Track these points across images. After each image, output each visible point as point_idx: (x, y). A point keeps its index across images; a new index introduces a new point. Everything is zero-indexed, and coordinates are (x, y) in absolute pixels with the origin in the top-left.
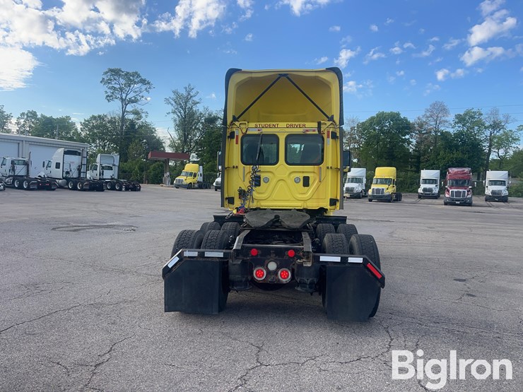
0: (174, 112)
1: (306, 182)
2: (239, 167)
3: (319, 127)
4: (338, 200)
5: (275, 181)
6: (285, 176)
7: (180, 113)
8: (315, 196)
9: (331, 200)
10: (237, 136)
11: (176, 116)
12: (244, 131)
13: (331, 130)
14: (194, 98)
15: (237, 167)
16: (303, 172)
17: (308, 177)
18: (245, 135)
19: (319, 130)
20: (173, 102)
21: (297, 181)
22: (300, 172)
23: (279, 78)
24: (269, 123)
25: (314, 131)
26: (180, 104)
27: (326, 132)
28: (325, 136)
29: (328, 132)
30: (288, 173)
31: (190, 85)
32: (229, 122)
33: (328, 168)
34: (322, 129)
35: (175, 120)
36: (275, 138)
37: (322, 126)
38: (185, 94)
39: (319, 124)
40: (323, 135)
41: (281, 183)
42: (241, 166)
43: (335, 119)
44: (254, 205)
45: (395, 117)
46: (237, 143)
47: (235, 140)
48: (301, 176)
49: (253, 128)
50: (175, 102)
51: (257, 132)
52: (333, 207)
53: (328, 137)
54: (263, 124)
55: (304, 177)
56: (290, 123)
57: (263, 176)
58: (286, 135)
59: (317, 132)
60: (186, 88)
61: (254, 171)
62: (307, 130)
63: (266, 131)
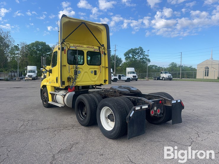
1: (95, 73)
2: (67, 66)
3: (99, 49)
4: (107, 80)
5: (83, 73)
6: (87, 70)
8: (99, 79)
9: (104, 80)
10: (65, 50)
12: (68, 47)
15: (65, 66)
16: (94, 69)
17: (96, 71)
18: (69, 50)
19: (99, 51)
21: (92, 72)
23: (82, 24)
24: (79, 45)
25: (98, 50)
27: (102, 51)
30: (89, 69)
33: (103, 67)
36: (81, 53)
37: (101, 49)
41: (86, 73)
42: (68, 65)
43: (104, 46)
45: (43, 44)
46: (65, 53)
47: (64, 51)
48: (93, 70)
49: (73, 46)
51: (74, 49)
52: (105, 83)
53: (102, 54)
54: (77, 45)
55: (95, 71)
56: (88, 46)
58: (86, 52)
59: (98, 51)
61: (76, 68)
62: (95, 50)
63: (79, 48)
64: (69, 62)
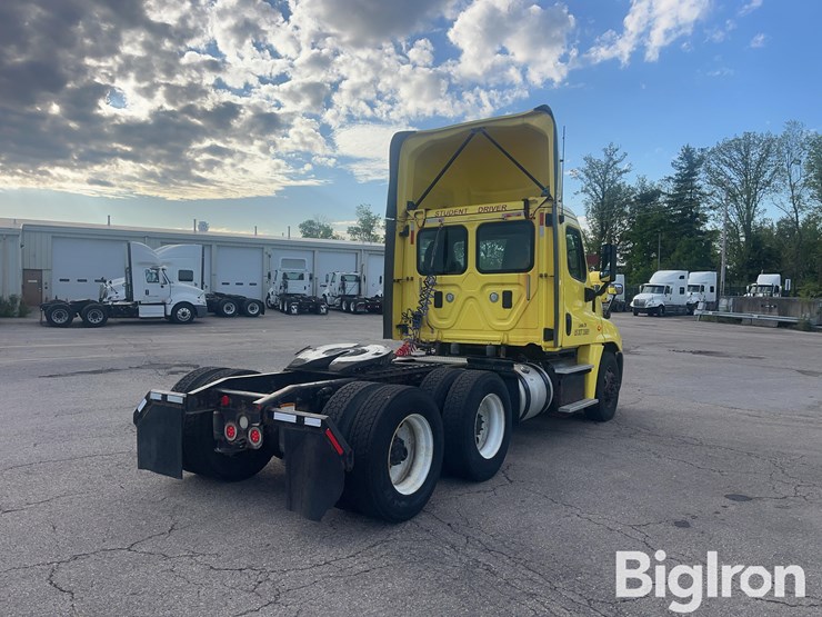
0: (586, 191)
1: (507, 300)
2: (415, 279)
3: (526, 209)
5: (461, 299)
6: (474, 291)
7: (595, 190)
8: (520, 325)
9: (546, 330)
10: (413, 232)
11: (588, 196)
12: (421, 224)
13: (546, 212)
14: (618, 165)
15: (412, 279)
16: (503, 284)
17: (510, 293)
18: (422, 230)
19: (526, 214)
20: (583, 175)
21: (493, 298)
22: (498, 284)
23: (472, 135)
25: (519, 215)
26: (595, 176)
27: (537, 216)
28: (536, 222)
29: (542, 214)
30: (480, 286)
31: (611, 145)
32: (400, 213)
33: (541, 275)
34: (531, 212)
35: (587, 204)
36: (461, 231)
37: (531, 206)
38: (604, 159)
39: (527, 203)
40: (534, 221)
41: (471, 302)
42: (417, 276)
44: (433, 337)
46: (412, 243)
47: (409, 238)
48: (500, 290)
49: (434, 218)
50: (587, 175)
51: (437, 224)
52: (549, 343)
53: (542, 224)
54: (446, 210)
55: (504, 293)
56: (483, 206)
57: (445, 291)
58: (476, 227)
59: (523, 217)
60: (605, 150)
62: (509, 216)
63: (450, 221)
64: (422, 269)
